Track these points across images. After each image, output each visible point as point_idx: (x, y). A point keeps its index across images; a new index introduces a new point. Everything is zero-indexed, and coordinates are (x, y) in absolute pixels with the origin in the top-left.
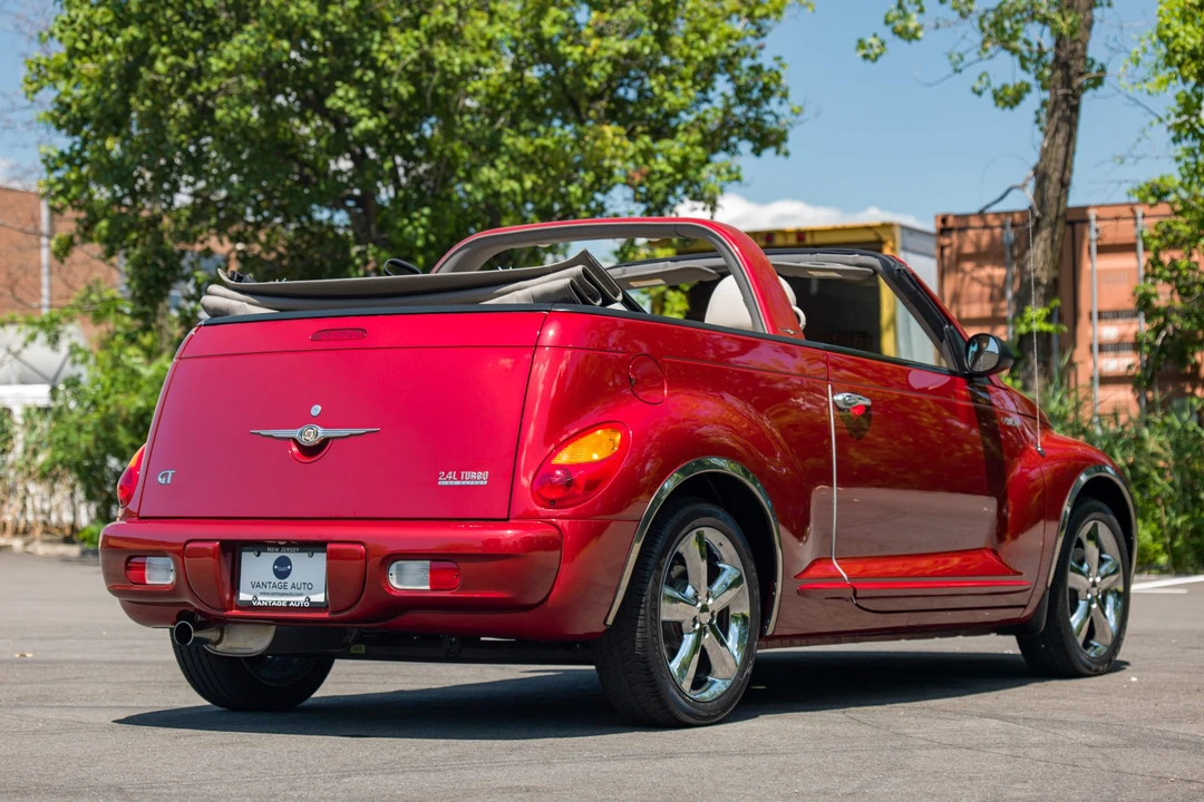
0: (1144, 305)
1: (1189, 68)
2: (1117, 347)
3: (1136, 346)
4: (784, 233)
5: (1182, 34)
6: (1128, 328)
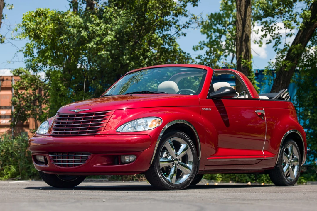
0: (14, 103)
1: (32, 33)
2: (5, 117)
3: (11, 116)
5: (30, 24)
6: (9, 112)
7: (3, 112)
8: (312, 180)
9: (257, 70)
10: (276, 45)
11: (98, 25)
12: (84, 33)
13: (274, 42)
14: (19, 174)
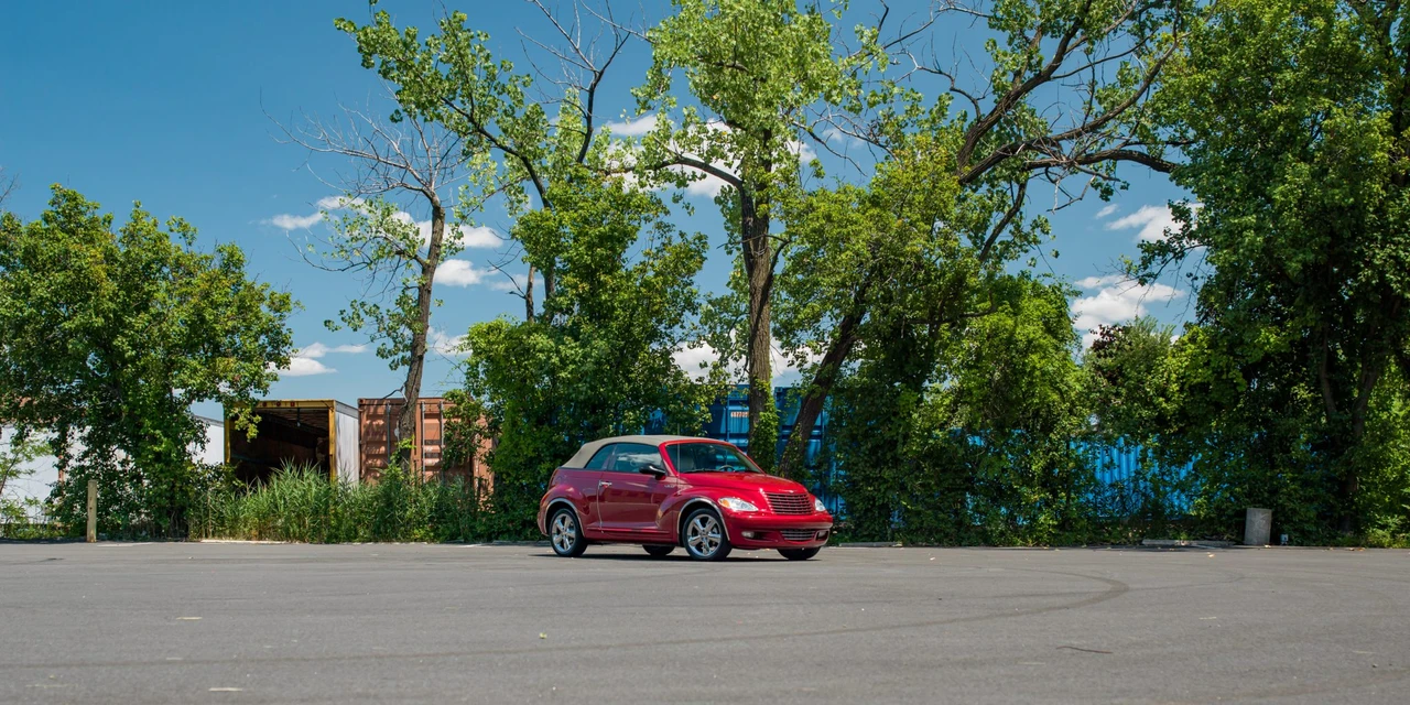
0: (448, 438)
2: (431, 455)
3: (440, 455)
4: (286, 402)
6: (437, 448)
7: (429, 449)
8: (846, 541)
9: (779, 389)
10: (800, 365)
11: (572, 348)
12: (555, 360)
13: (797, 363)
14: (460, 535)
